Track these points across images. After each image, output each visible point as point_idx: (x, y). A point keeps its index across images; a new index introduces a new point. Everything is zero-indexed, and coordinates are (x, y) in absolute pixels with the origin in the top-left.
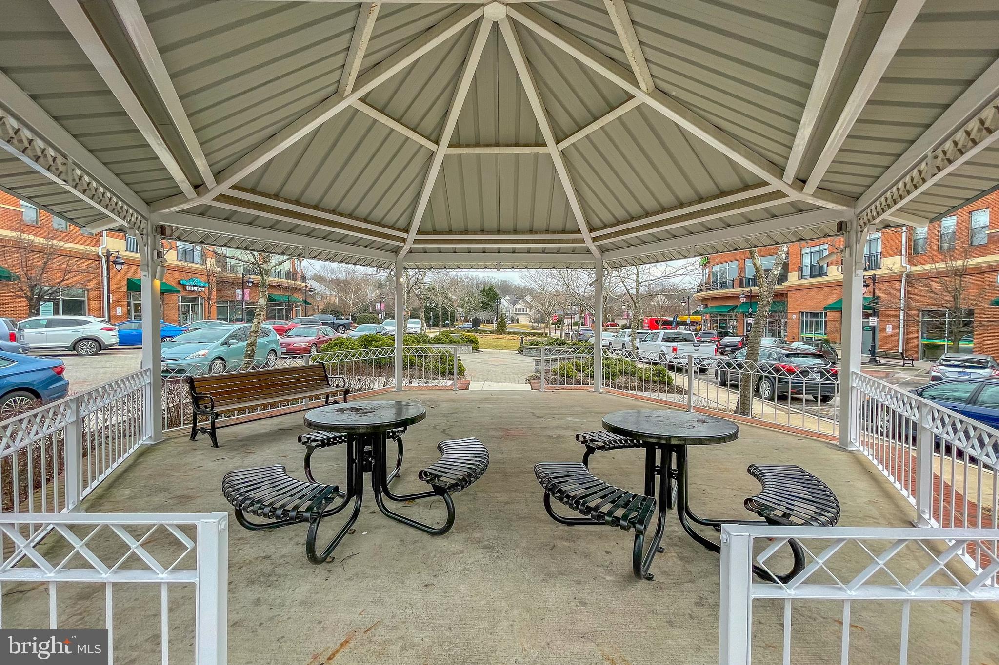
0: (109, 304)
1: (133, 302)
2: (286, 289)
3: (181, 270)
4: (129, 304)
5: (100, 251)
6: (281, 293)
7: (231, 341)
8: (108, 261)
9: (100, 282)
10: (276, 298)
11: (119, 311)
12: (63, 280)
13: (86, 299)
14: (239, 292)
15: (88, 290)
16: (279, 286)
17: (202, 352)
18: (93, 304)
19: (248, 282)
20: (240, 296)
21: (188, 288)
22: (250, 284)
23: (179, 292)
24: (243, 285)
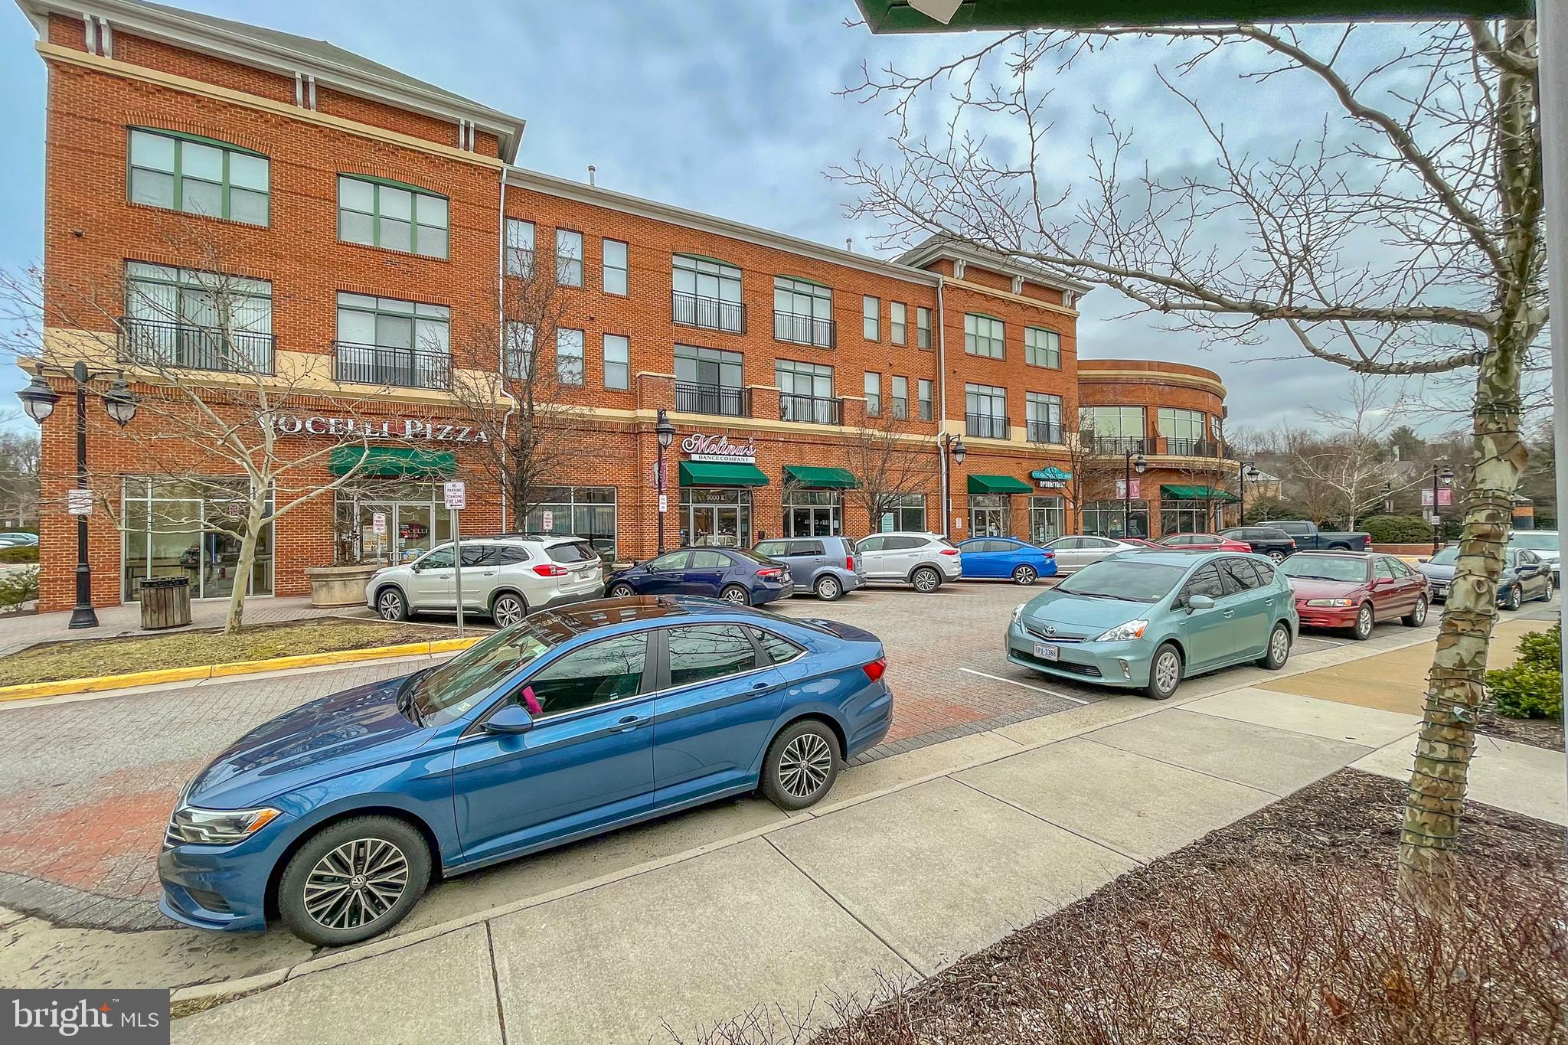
0: (948, 512)
1: (974, 509)
2: (1201, 474)
3: (1033, 456)
4: (970, 511)
5: (939, 439)
6: (1192, 482)
7: (1195, 599)
8: (947, 453)
9: (939, 482)
10: (1181, 492)
11: (959, 523)
12: (902, 482)
13: (924, 507)
14: (1121, 485)
15: (926, 495)
16: (1187, 470)
17: (1133, 626)
18: (932, 514)
19: (1137, 464)
20: (1123, 492)
21: (1042, 484)
22: (1141, 469)
23: (1031, 490)
24: (1128, 472)
